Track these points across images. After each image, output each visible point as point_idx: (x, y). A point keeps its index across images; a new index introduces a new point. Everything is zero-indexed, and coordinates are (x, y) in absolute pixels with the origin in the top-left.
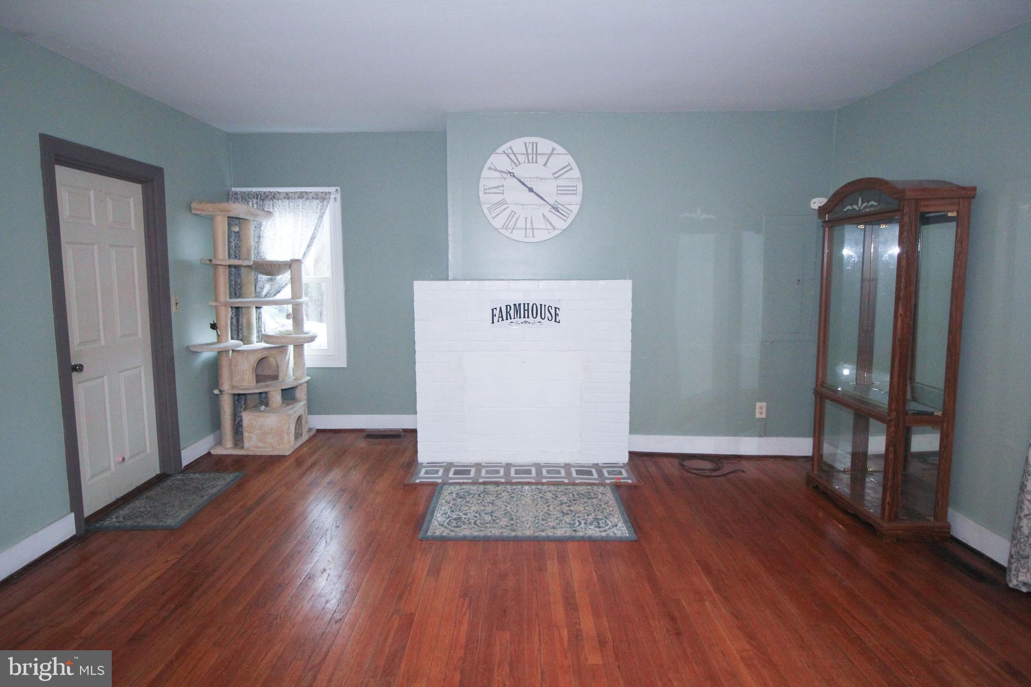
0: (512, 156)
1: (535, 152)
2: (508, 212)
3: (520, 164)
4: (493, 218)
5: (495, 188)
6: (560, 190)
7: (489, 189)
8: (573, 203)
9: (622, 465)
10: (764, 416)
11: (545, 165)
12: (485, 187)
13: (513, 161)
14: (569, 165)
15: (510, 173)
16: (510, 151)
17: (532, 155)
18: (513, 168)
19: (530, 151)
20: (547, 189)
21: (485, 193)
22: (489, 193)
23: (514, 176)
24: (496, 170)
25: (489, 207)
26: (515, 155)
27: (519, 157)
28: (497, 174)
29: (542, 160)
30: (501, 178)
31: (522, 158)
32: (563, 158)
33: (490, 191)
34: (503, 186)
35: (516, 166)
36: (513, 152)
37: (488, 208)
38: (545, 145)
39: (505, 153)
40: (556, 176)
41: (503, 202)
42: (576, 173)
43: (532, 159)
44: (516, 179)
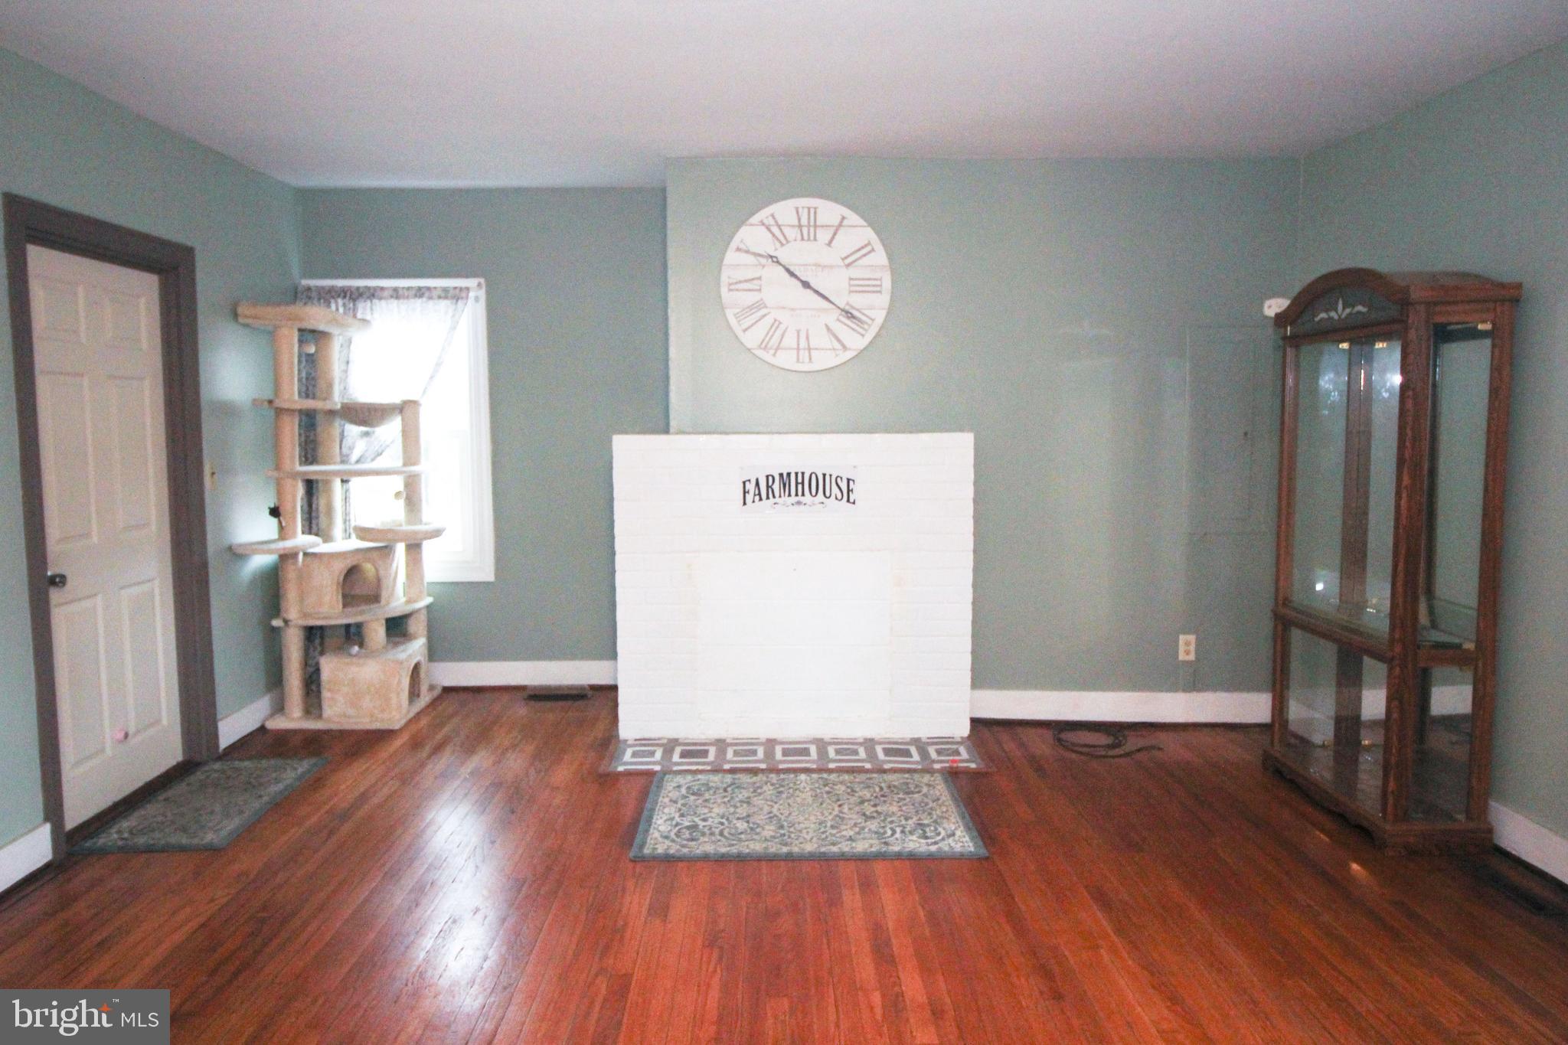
0: (775, 230)
1: (812, 223)
2: (768, 320)
3: (788, 242)
4: (745, 330)
5: (746, 281)
6: (855, 285)
7: (736, 283)
8: (876, 307)
9: (960, 740)
10: (1192, 657)
11: (830, 244)
12: (731, 281)
13: (778, 239)
14: (869, 244)
15: (771, 257)
16: (772, 222)
17: (808, 228)
18: (776, 249)
19: (804, 221)
20: (834, 283)
21: (730, 290)
22: (737, 290)
23: (778, 262)
24: (747, 252)
25: (738, 313)
26: (779, 226)
27: (786, 230)
28: (751, 259)
29: (824, 236)
30: (756, 265)
31: (792, 234)
32: (859, 233)
33: (737, 286)
34: (760, 278)
35: (782, 245)
36: (776, 222)
37: (735, 315)
38: (829, 211)
39: (763, 224)
40: (847, 261)
41: (760, 305)
42: (880, 257)
43: (809, 235)
44: (781, 267)
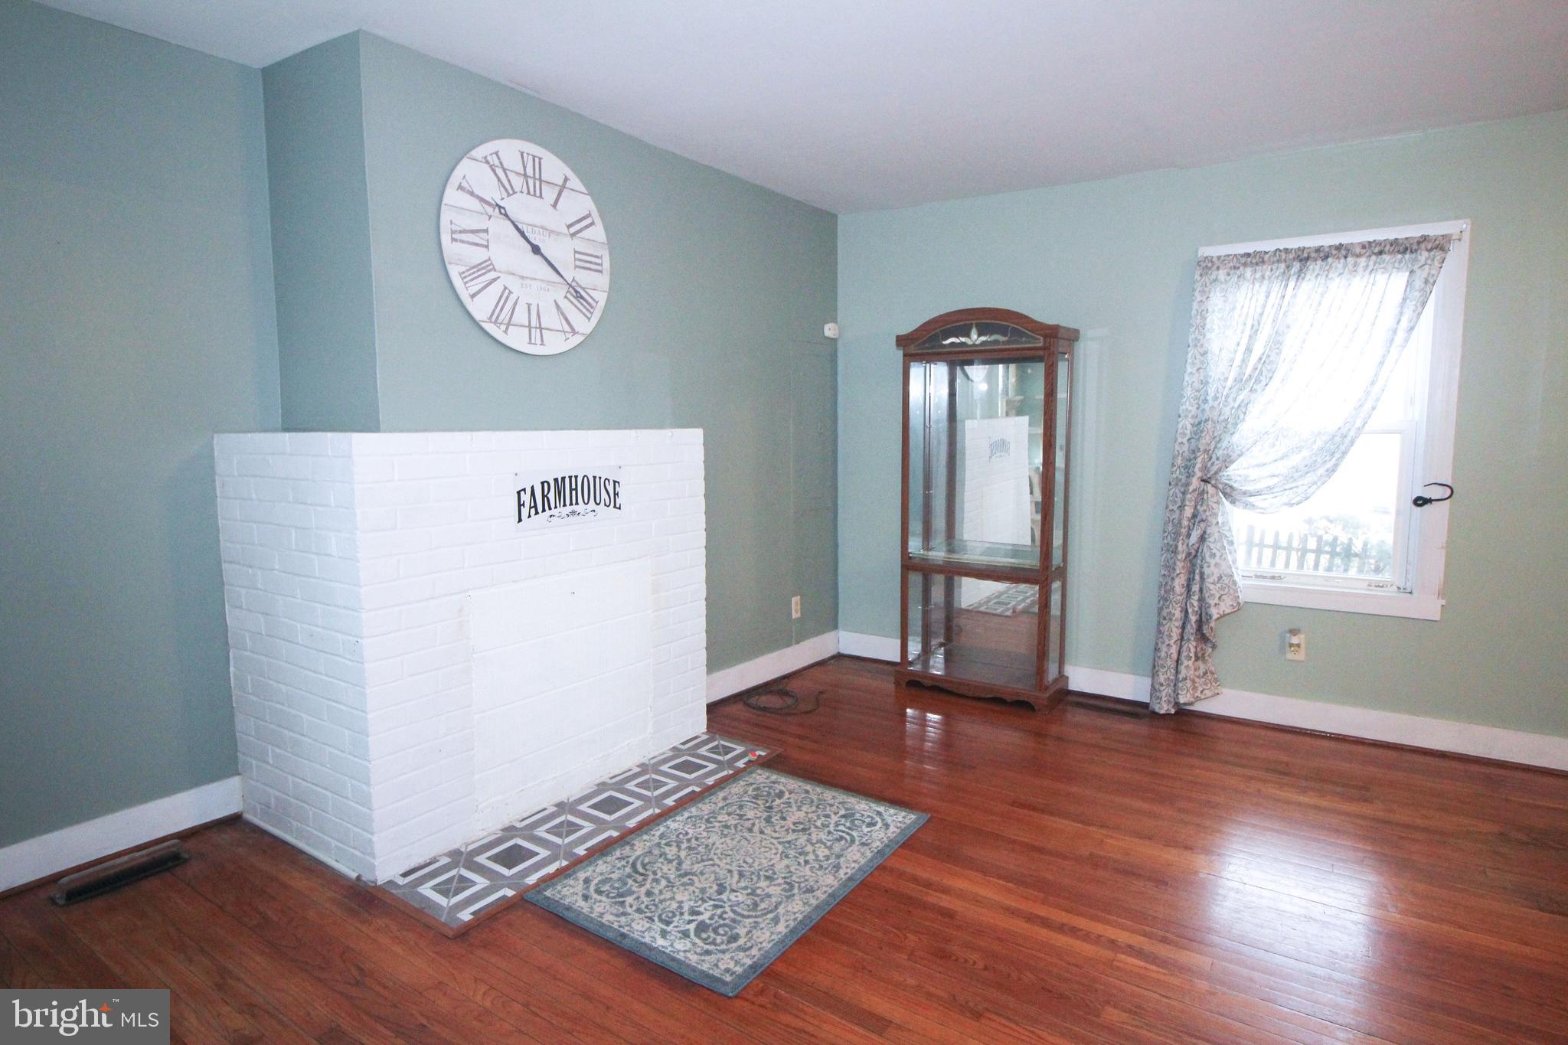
0: (500, 172)
1: (537, 176)
2: (495, 290)
3: (514, 193)
4: (473, 296)
5: (473, 232)
6: (580, 260)
7: (460, 232)
8: (598, 286)
10: (799, 615)
11: (555, 205)
12: (455, 228)
13: (501, 183)
14: (589, 215)
15: (500, 207)
16: (497, 162)
17: (535, 183)
18: (503, 199)
19: (530, 172)
20: (560, 250)
21: (454, 240)
22: (462, 241)
23: (506, 215)
24: (472, 194)
25: (463, 273)
26: (504, 170)
27: (512, 176)
28: (475, 205)
29: (550, 194)
30: (482, 214)
31: (518, 182)
32: (579, 203)
33: (464, 237)
34: (486, 231)
35: (509, 195)
36: (501, 163)
37: (460, 274)
38: (554, 168)
39: (487, 162)
40: (572, 230)
41: (486, 266)
42: (598, 232)
43: (535, 191)
44: (509, 222)
